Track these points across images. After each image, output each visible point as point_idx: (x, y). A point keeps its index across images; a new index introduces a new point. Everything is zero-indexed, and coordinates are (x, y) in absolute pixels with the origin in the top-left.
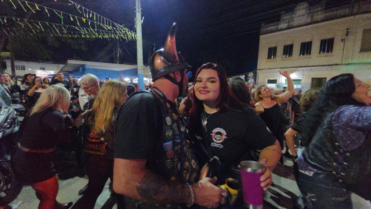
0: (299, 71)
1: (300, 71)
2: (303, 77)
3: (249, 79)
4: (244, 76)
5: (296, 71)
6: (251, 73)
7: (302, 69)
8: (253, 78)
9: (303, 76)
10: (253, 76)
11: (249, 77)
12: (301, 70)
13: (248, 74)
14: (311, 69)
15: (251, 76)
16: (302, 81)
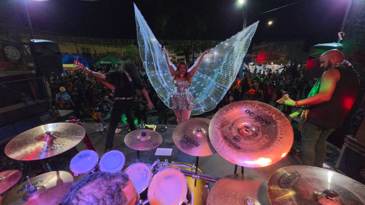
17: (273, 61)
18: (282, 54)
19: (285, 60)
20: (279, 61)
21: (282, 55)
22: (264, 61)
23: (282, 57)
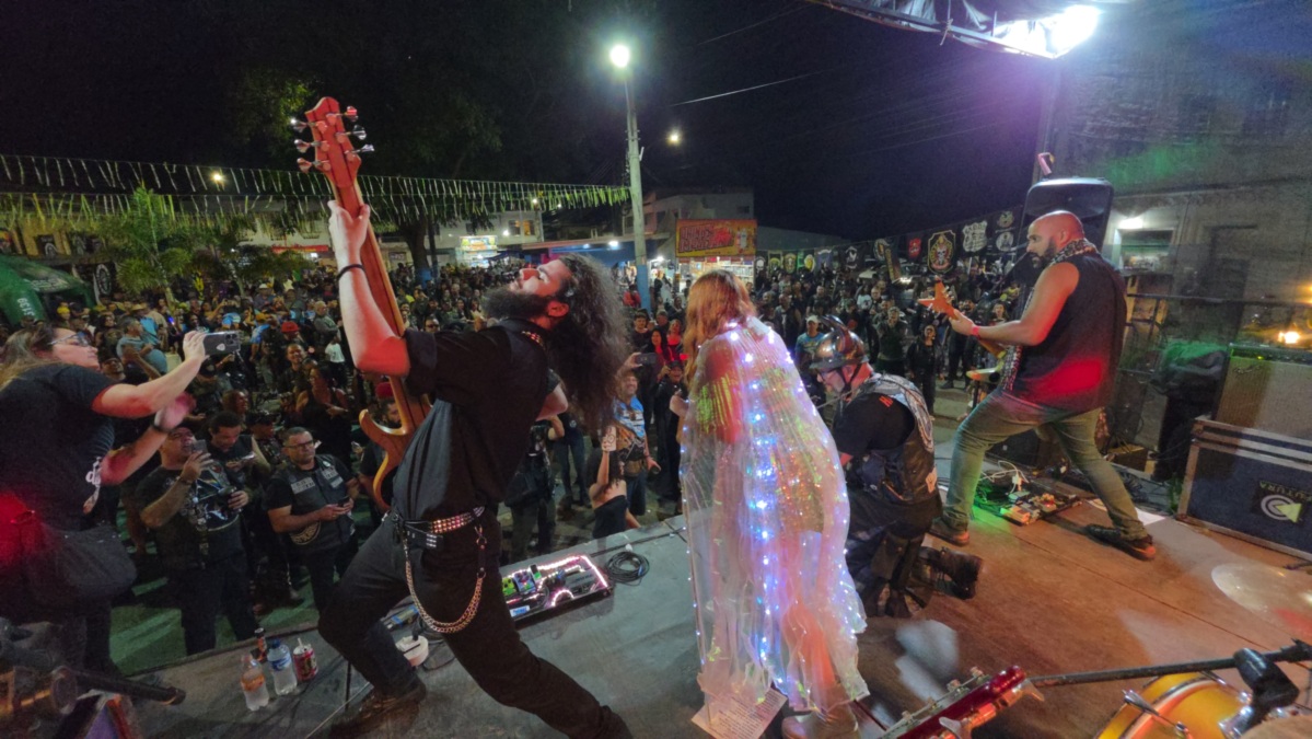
0: (1166, 203)
1: (1170, 204)
2: (1178, 226)
3: (999, 234)
4: (985, 223)
5: (1157, 205)
6: (1007, 213)
7: (1175, 198)
8: (1012, 232)
9: (1176, 222)
10: (1012, 225)
11: (999, 228)
12: (1171, 200)
13: (998, 218)
14: (1204, 196)
15: (1008, 225)
16: (1174, 235)
17: (720, 250)
18: (739, 229)
19: (747, 247)
20: (734, 250)
21: (738, 233)
22: (694, 253)
23: (739, 237)
